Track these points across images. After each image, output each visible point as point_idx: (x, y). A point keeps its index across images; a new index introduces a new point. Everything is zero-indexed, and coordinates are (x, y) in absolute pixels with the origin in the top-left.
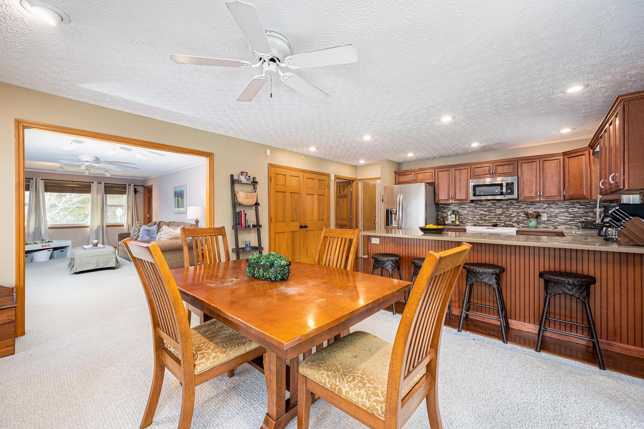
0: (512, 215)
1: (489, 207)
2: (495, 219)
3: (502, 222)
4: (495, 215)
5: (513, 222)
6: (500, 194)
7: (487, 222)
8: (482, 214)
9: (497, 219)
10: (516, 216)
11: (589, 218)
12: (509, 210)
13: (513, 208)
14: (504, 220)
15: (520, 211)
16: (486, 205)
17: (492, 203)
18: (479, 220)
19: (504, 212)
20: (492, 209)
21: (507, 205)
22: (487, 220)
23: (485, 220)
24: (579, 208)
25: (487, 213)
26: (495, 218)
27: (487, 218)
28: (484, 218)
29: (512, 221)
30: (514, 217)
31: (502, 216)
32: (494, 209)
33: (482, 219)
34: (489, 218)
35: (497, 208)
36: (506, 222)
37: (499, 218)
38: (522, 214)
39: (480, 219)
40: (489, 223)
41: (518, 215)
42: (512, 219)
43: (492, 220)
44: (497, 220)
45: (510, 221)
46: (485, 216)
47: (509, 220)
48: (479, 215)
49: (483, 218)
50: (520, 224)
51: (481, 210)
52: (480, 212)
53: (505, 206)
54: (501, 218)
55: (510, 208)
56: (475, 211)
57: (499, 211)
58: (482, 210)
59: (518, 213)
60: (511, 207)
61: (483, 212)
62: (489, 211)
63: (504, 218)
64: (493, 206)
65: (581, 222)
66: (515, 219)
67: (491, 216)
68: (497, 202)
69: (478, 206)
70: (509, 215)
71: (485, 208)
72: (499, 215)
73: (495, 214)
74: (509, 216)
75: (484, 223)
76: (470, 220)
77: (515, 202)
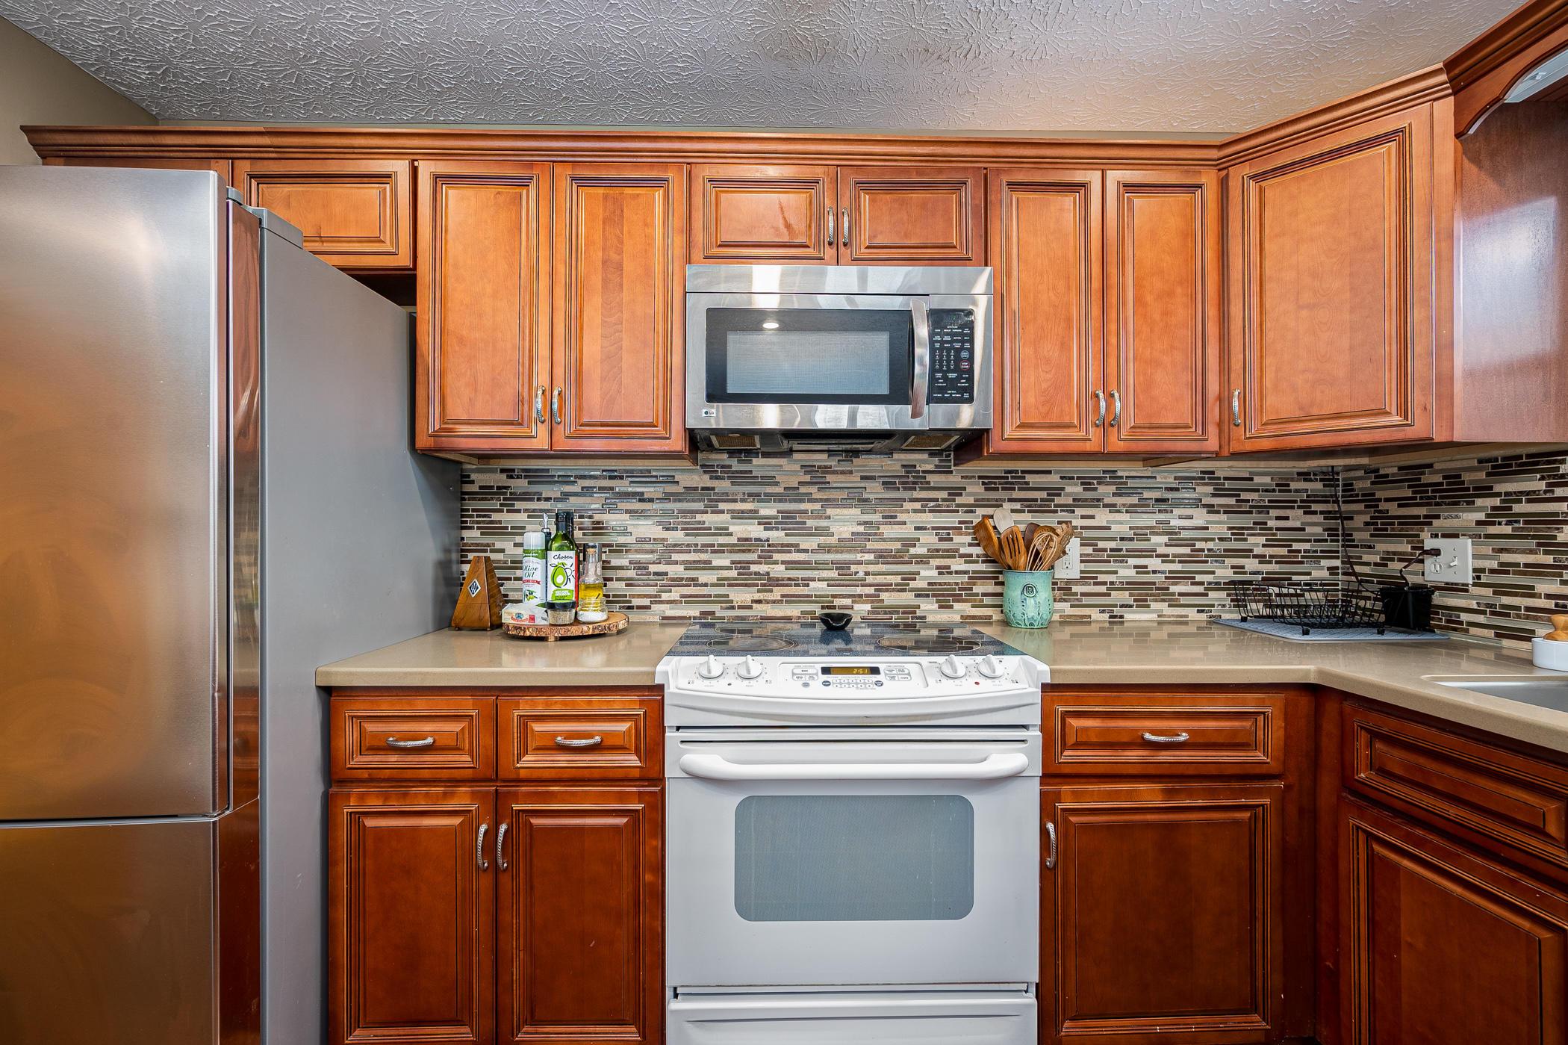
0: (912, 551)
1: (791, 491)
2: (825, 574)
3: (859, 590)
4: (822, 548)
5: (920, 594)
6: (884, 390)
7: (777, 593)
8: (745, 544)
9: (834, 574)
10: (934, 553)
11: (1251, 565)
12: (901, 517)
13: (918, 505)
14: (870, 579)
15: (951, 520)
16: (770, 481)
17: (807, 468)
19: (871, 530)
20: (803, 506)
22: (778, 582)
23: (772, 582)
24: (1211, 509)
25: (777, 536)
26: (818, 565)
27: (778, 571)
28: (763, 568)
29: (912, 584)
30: (922, 560)
31: (859, 557)
32: (818, 506)
33: (745, 578)
34: (790, 565)
36: (884, 596)
38: (962, 541)
39: (733, 573)
40: (788, 599)
41: (945, 545)
42: (912, 576)
43: (806, 582)
44: (831, 583)
46: (767, 552)
47: (898, 579)
48: (732, 549)
49: (754, 568)
50: (957, 606)
51: (739, 516)
52: (742, 529)
54: (853, 568)
55: (907, 505)
56: (710, 519)
57: (844, 522)
58: (752, 515)
59: (944, 533)
60: (907, 495)
61: (755, 531)
62: (788, 521)
63: (872, 568)
64: (813, 489)
65: (1216, 586)
66: (928, 573)
67: (801, 557)
68: (833, 462)
69: (723, 485)
71: (768, 499)
72: (843, 545)
73: (821, 540)
74: (896, 557)
75: (759, 602)
76: (678, 582)
77: (930, 467)
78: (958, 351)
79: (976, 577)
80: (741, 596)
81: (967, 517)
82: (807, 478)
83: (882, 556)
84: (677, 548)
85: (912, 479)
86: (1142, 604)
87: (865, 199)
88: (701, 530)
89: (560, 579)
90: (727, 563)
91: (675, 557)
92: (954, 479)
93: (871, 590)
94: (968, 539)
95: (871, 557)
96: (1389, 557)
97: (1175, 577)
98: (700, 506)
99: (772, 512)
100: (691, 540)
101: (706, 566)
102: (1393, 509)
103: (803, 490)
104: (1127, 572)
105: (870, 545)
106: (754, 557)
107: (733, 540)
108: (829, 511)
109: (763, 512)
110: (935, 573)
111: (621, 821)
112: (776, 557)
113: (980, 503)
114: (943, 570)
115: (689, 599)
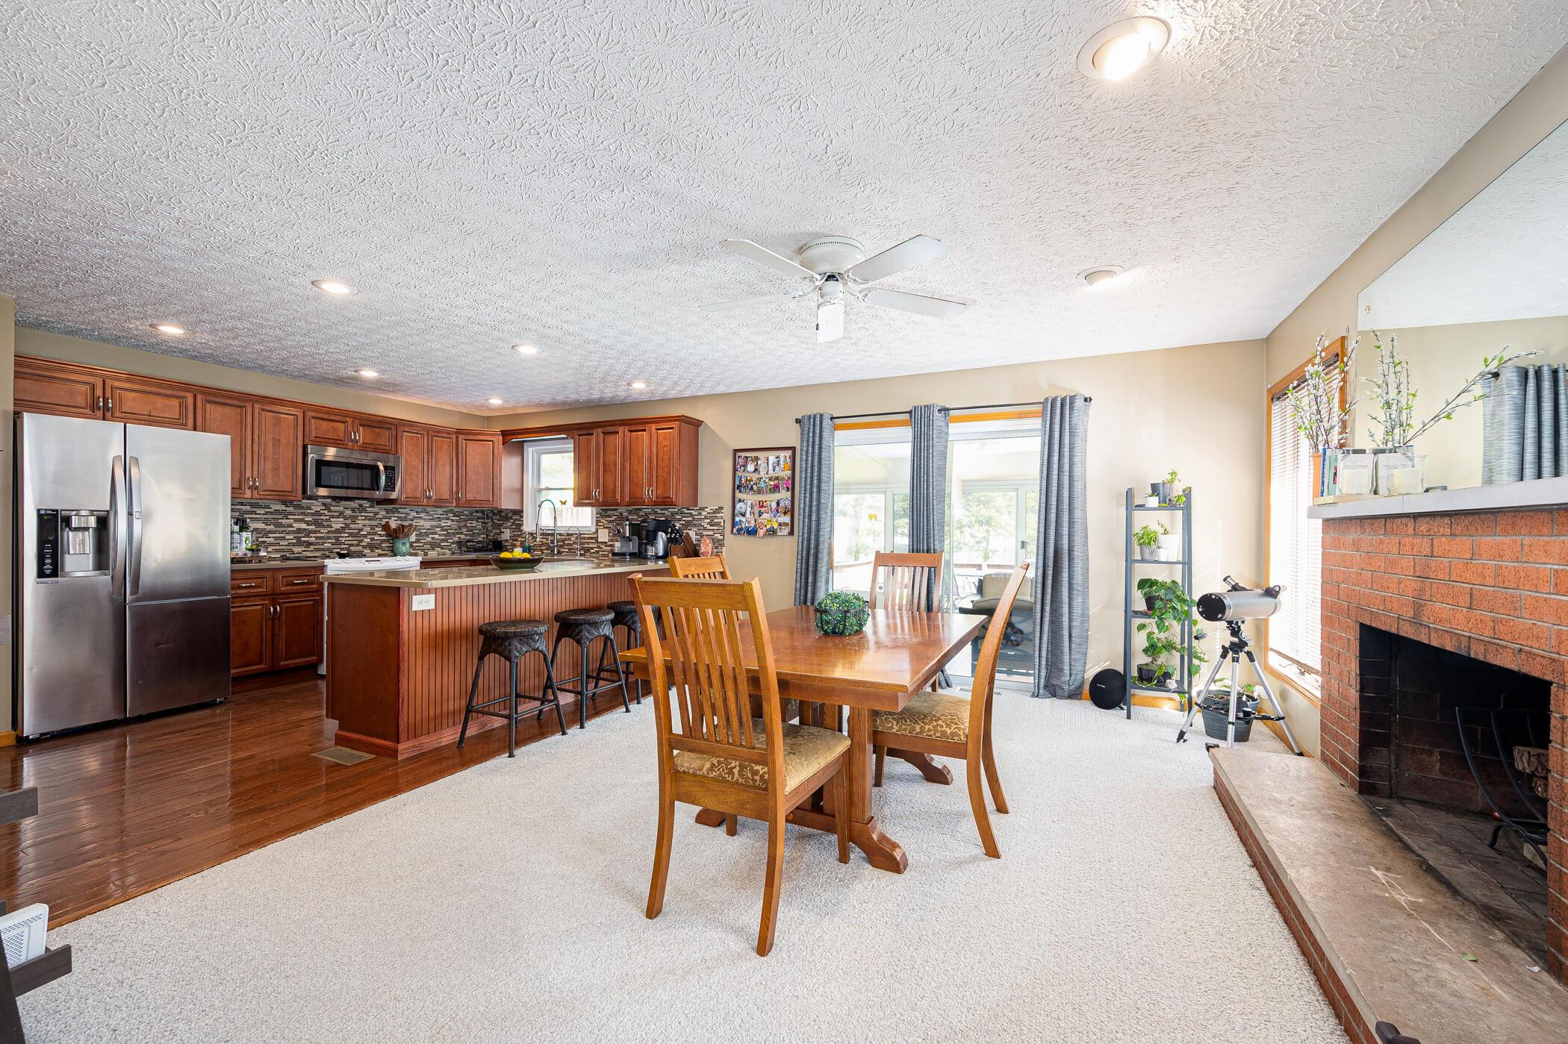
0: (361, 533)
1: (317, 513)
2: (330, 541)
3: (342, 546)
4: (329, 532)
5: (364, 547)
7: (312, 548)
8: (299, 531)
9: (333, 541)
10: (369, 534)
11: (463, 537)
12: (358, 522)
13: (364, 518)
14: (346, 542)
15: (375, 523)
16: (309, 508)
17: (324, 504)
18: (294, 545)
19: (347, 526)
20: (322, 517)
21: (353, 510)
22: (311, 544)
23: (310, 544)
24: (452, 520)
25: (312, 528)
26: (330, 538)
27: (312, 540)
28: (306, 539)
29: (361, 544)
30: (365, 536)
31: (342, 535)
32: (328, 517)
33: (299, 543)
34: (316, 538)
35: (333, 517)
36: (351, 548)
37: (337, 539)
38: (379, 530)
39: (295, 541)
40: (317, 550)
41: (372, 531)
42: (362, 541)
43: (323, 543)
44: (332, 544)
45: (358, 545)
46: (308, 533)
47: (357, 542)
48: (294, 532)
49: (302, 539)
50: (376, 551)
51: (296, 520)
52: (297, 525)
53: (348, 512)
54: (340, 539)
55: (360, 518)
56: (284, 521)
57: (337, 523)
58: (302, 520)
59: (372, 527)
60: (360, 514)
61: (304, 526)
62: (317, 523)
63: (347, 539)
64: (326, 512)
65: (453, 543)
67: (321, 535)
68: (334, 503)
69: (290, 509)
70: (357, 531)
71: (308, 515)
72: (337, 531)
73: (329, 529)
74: (357, 535)
75: (304, 551)
76: (271, 544)
77: (368, 505)
78: (391, 478)
79: (383, 541)
80: (296, 549)
81: (380, 522)
82: (324, 508)
83: (351, 534)
84: (271, 532)
85: (362, 509)
86: (433, 549)
87: (361, 428)
88: (281, 525)
89: (247, 542)
90: (292, 537)
91: (270, 535)
92: (376, 509)
93: (347, 546)
94: (381, 529)
95: (347, 535)
96: (495, 534)
97: (443, 541)
98: (281, 517)
99: (311, 519)
100: (277, 529)
101: (283, 538)
102: (496, 521)
103: (322, 512)
104: (429, 539)
105: (346, 531)
106: (303, 535)
107: (294, 529)
108: (331, 519)
109: (306, 519)
110: (369, 540)
111: (311, 603)
112: (311, 535)
113: (384, 517)
114: (372, 539)
115: (277, 551)
